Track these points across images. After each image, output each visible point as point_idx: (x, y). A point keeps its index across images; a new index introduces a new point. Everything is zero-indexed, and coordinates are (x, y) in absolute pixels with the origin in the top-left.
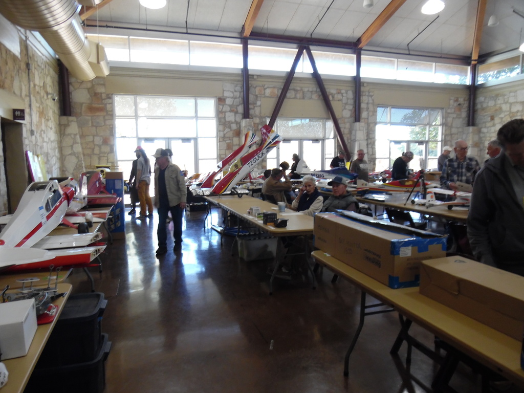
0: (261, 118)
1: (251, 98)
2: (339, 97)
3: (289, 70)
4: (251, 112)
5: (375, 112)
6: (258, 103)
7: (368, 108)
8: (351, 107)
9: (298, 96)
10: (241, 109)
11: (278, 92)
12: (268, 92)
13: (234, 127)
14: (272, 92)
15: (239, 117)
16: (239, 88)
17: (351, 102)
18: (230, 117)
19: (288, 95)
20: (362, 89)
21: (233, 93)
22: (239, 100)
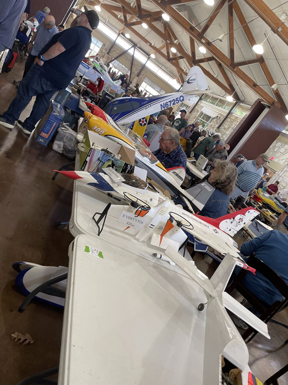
0: (111, 56)
1: (112, 50)
2: (136, 66)
3: (127, 49)
4: (110, 53)
5: (145, 78)
6: (113, 53)
7: (143, 76)
8: (138, 72)
9: (125, 58)
10: (108, 51)
11: (120, 53)
12: (118, 51)
13: (103, 54)
15: (106, 53)
16: (110, 45)
18: (104, 51)
19: (123, 56)
20: (144, 69)
21: (108, 46)
22: (109, 48)
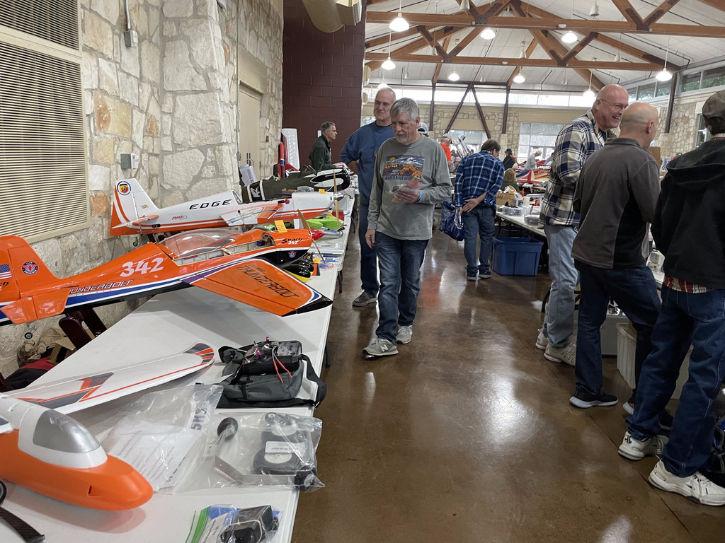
0: (440, 130)
1: (435, 118)
2: (493, 117)
3: (459, 101)
4: (434, 126)
5: (519, 127)
6: (439, 121)
7: (513, 125)
8: (501, 124)
9: (465, 117)
12: (446, 115)
14: (448, 115)
16: (428, 113)
17: (502, 120)
19: (458, 116)
20: (509, 112)
21: (425, 116)
22: (428, 120)
